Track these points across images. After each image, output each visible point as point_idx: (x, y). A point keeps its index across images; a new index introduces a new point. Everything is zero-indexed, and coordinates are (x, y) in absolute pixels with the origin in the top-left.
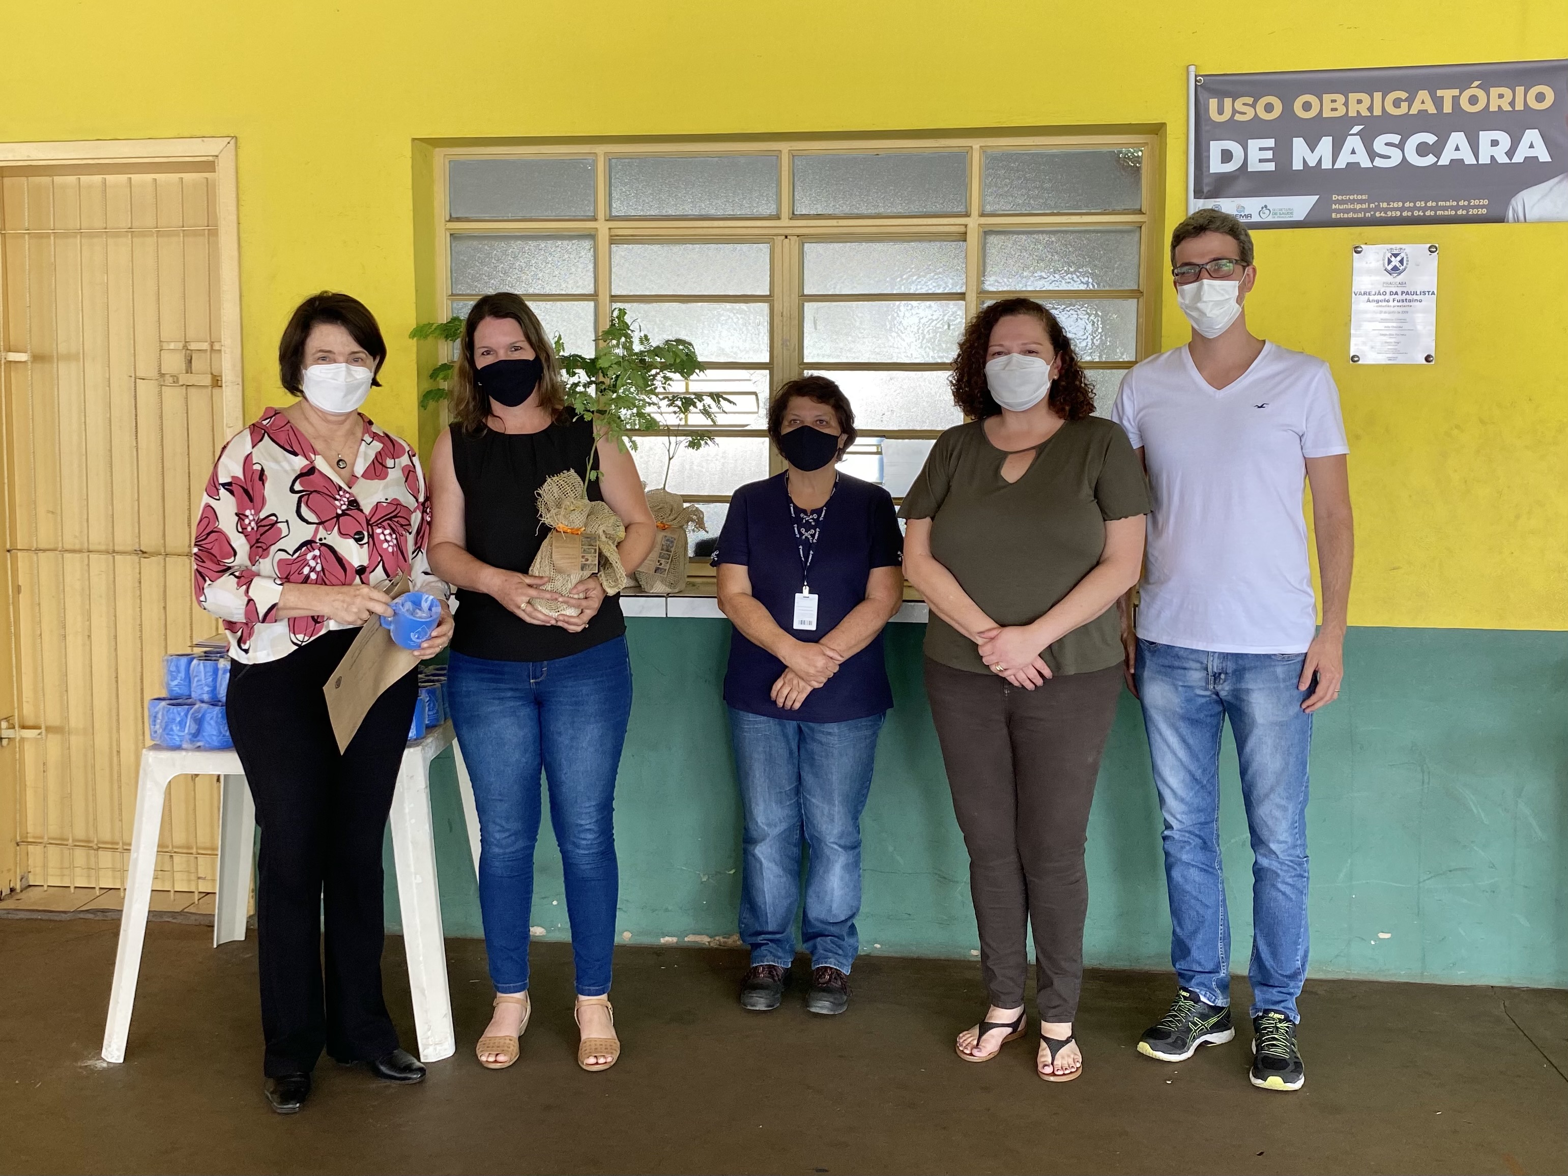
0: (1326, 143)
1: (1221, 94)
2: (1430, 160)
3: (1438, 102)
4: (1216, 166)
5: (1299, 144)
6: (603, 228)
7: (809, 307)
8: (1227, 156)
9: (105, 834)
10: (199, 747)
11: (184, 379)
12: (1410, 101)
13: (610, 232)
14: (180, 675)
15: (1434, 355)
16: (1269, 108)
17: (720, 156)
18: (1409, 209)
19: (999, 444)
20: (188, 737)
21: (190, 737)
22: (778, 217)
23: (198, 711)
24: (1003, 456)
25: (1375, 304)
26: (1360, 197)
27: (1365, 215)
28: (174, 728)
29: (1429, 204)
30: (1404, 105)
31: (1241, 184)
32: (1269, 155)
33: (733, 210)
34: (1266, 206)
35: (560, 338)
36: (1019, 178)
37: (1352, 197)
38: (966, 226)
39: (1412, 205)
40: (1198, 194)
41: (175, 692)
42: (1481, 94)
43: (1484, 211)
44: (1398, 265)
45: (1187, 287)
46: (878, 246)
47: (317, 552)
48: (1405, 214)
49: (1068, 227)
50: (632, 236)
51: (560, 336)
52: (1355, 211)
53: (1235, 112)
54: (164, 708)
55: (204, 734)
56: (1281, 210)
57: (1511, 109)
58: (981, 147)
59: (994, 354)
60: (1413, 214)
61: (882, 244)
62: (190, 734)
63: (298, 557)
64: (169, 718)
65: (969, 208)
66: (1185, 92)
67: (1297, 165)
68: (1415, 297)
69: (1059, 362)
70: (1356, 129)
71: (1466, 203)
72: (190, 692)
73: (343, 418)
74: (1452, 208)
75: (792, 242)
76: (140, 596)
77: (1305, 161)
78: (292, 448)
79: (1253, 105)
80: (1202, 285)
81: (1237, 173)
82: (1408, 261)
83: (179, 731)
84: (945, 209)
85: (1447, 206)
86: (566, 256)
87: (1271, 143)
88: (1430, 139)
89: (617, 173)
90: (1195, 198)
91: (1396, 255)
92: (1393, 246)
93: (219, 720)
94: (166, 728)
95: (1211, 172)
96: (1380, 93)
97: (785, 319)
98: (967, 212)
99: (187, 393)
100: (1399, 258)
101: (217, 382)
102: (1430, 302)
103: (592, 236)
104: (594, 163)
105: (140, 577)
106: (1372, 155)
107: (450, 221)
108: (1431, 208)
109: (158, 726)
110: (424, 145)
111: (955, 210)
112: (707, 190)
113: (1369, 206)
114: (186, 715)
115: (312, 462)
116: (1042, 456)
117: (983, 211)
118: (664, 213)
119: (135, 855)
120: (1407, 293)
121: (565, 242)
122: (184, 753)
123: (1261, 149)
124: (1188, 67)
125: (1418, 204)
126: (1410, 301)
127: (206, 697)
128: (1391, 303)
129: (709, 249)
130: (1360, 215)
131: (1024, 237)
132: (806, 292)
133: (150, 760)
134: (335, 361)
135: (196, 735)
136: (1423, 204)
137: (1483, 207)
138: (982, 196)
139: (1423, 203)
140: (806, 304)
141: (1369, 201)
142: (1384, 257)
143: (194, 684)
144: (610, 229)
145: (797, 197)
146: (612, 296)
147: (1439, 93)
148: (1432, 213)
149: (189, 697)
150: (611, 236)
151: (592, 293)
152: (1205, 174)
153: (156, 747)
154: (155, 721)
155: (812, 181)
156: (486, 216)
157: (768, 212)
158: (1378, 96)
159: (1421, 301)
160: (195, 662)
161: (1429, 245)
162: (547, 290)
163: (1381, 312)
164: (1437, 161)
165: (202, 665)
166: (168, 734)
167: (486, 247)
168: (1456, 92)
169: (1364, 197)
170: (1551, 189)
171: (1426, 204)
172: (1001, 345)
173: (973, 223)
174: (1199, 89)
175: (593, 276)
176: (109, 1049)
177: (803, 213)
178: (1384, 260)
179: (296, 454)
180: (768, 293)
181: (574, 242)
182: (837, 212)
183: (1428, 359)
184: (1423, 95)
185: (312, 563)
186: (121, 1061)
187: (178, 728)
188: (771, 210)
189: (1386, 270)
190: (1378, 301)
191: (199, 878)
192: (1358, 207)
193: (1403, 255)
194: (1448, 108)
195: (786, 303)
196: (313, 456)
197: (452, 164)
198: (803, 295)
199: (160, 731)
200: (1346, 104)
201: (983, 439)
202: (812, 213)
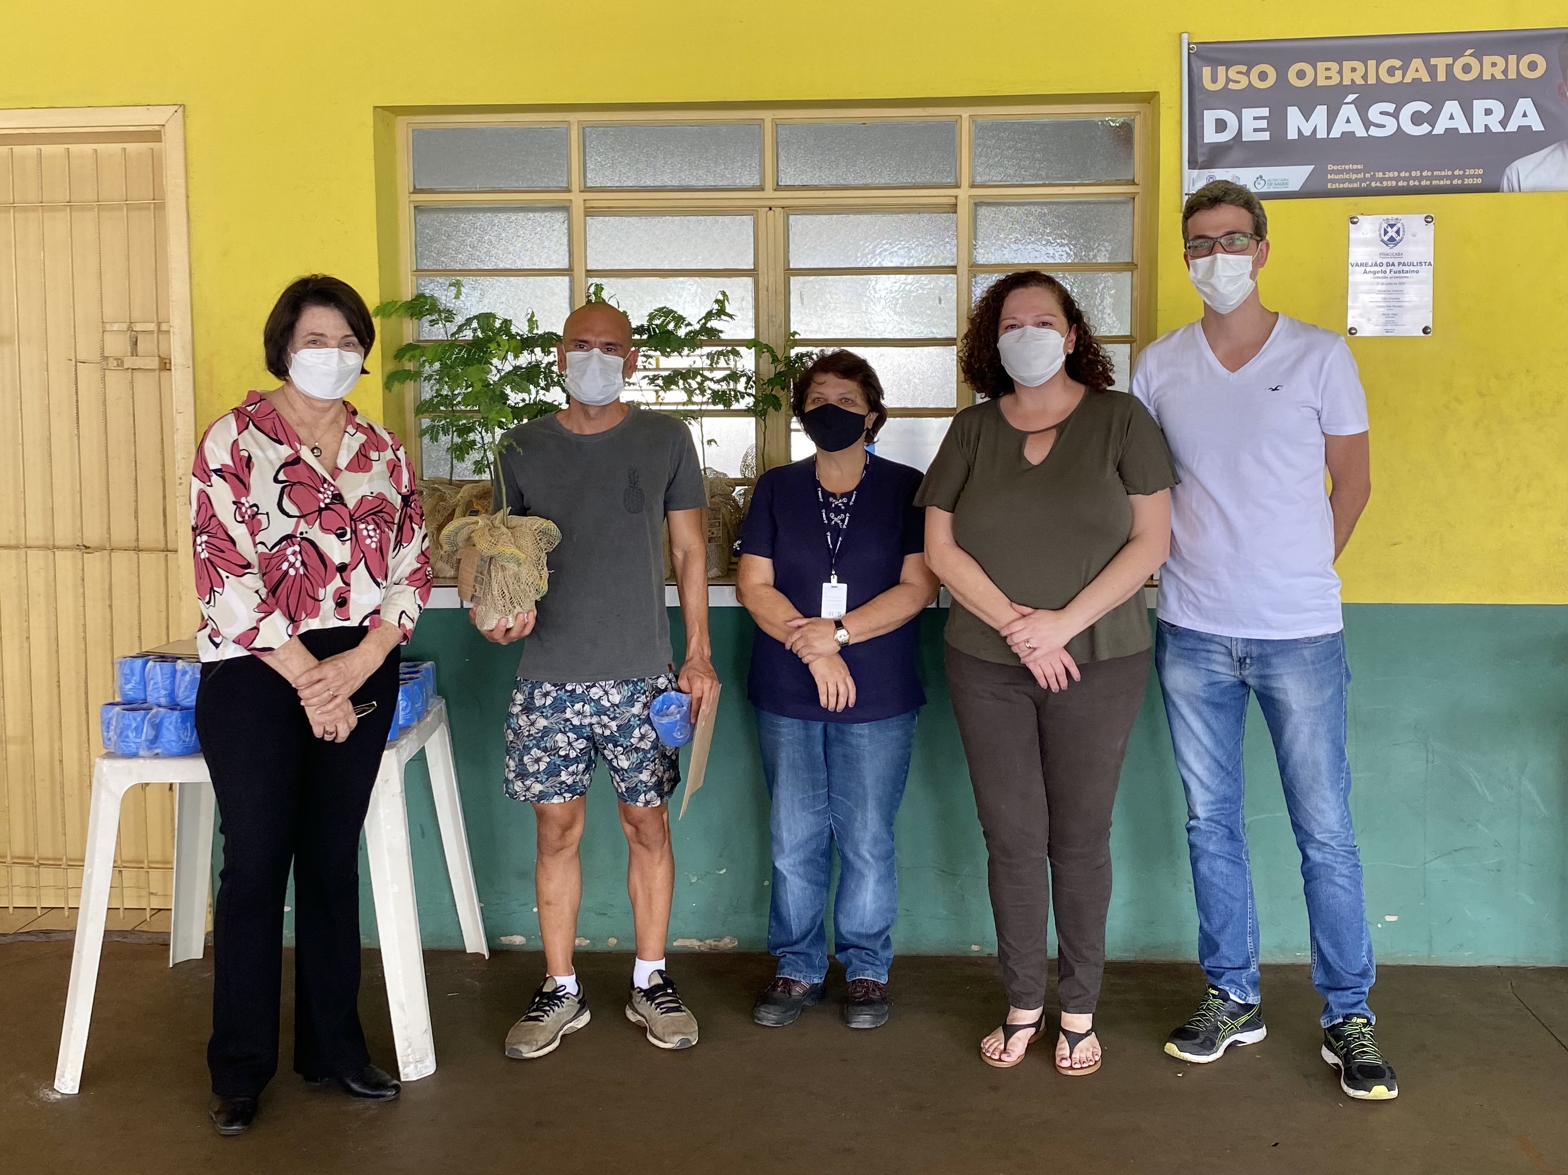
0: (1321, 112)
1: (1214, 62)
2: (1425, 129)
3: (1432, 71)
4: (1210, 136)
5: (1293, 113)
6: (577, 200)
7: (795, 282)
8: (1221, 126)
9: (46, 849)
10: (157, 754)
11: (129, 362)
12: (1404, 69)
13: (585, 204)
14: (135, 678)
15: (1431, 326)
16: (1263, 76)
17: (701, 124)
18: (1404, 179)
19: (1017, 424)
20: (144, 744)
21: (148, 743)
22: (761, 188)
23: (155, 716)
24: (1022, 437)
25: (1371, 275)
26: (1355, 167)
27: (1360, 185)
28: (130, 735)
29: (1425, 174)
30: (1399, 73)
31: (1236, 154)
32: (1263, 124)
33: (715, 181)
34: (1261, 177)
35: (533, 315)
36: (1010, 148)
37: (1347, 167)
38: (956, 197)
39: (1407, 174)
40: (1193, 164)
41: (129, 696)
42: (1473, 62)
43: (1479, 181)
44: (1395, 235)
45: (1199, 261)
46: (865, 218)
47: (297, 548)
48: (1401, 184)
49: (1060, 198)
50: (608, 207)
51: (533, 313)
52: (1350, 181)
53: (1228, 80)
54: (118, 714)
55: (162, 740)
56: (1277, 180)
57: (1504, 78)
58: (970, 116)
59: (1007, 328)
60: (1408, 184)
61: (869, 216)
62: (147, 740)
63: (277, 551)
64: (124, 725)
65: (959, 181)
66: (1178, 59)
67: (1292, 135)
68: (1412, 268)
69: (1073, 337)
70: (1351, 98)
71: (1461, 173)
72: (146, 696)
73: (327, 405)
74: (1447, 177)
75: (777, 215)
76: (84, 594)
77: (1299, 130)
78: (277, 436)
79: (1247, 74)
80: (1215, 259)
81: (1232, 143)
82: (1404, 231)
83: (135, 737)
84: (934, 180)
85: (1443, 177)
86: (539, 229)
87: (1265, 112)
88: (1425, 107)
89: (592, 142)
90: (1189, 168)
91: (1392, 226)
92: (1389, 217)
93: (179, 725)
94: (122, 735)
95: (1205, 141)
96: (1374, 62)
97: (770, 293)
98: (957, 183)
99: (132, 377)
100: (1395, 229)
101: (165, 365)
102: (1426, 273)
103: (565, 208)
104: (568, 130)
105: (83, 573)
106: (1367, 124)
107: (413, 193)
108: (1427, 178)
109: (111, 733)
110: (386, 113)
111: (944, 181)
112: (687, 160)
113: (1364, 175)
114: (143, 721)
115: (297, 452)
116: (1063, 437)
117: (973, 182)
118: (642, 184)
119: (90, 870)
120: (1404, 264)
121: (537, 215)
122: (141, 761)
123: (1255, 118)
124: (1180, 35)
125: (1413, 174)
126: (1407, 272)
127: (163, 701)
128: (1388, 274)
129: (689, 221)
130: (1355, 185)
131: (1015, 208)
132: (791, 266)
133: (105, 769)
134: (325, 345)
135: (154, 741)
136: (1418, 174)
137: (1478, 176)
138: (973, 168)
139: (1418, 172)
140: (791, 278)
141: (1365, 171)
142: (1380, 227)
143: (150, 688)
144: (585, 200)
145: (781, 167)
146: (588, 271)
147: (1433, 61)
148: (1428, 183)
149: (145, 701)
150: (586, 208)
151: (567, 267)
152: (1199, 143)
153: (110, 755)
154: (108, 728)
155: (797, 151)
156: (454, 187)
157: (752, 183)
158: (1372, 64)
159: (1417, 272)
160: (151, 663)
161: (1425, 215)
162: (519, 265)
163: (1378, 284)
164: (1432, 130)
165: (158, 667)
166: (122, 741)
167: (453, 220)
168: (1450, 60)
169: (1359, 167)
170: (1545, 158)
171: (1421, 173)
172: (1014, 318)
173: (964, 194)
174: (1192, 56)
175: (567, 249)
176: (63, 1080)
177: (789, 183)
178: (1379, 230)
179: (281, 443)
180: (752, 267)
181: (546, 214)
182: (822, 183)
183: (1425, 330)
184: (1417, 63)
185: (292, 559)
186: (76, 1091)
187: (134, 734)
188: (755, 181)
189: (1382, 241)
190: (1375, 273)
191: (152, 894)
192: (1354, 176)
193: (1399, 225)
194: (1441, 77)
195: (772, 277)
196: (298, 446)
197: (416, 133)
198: (789, 269)
199: (114, 738)
200: (1340, 72)
201: (1000, 418)
202: (797, 184)
